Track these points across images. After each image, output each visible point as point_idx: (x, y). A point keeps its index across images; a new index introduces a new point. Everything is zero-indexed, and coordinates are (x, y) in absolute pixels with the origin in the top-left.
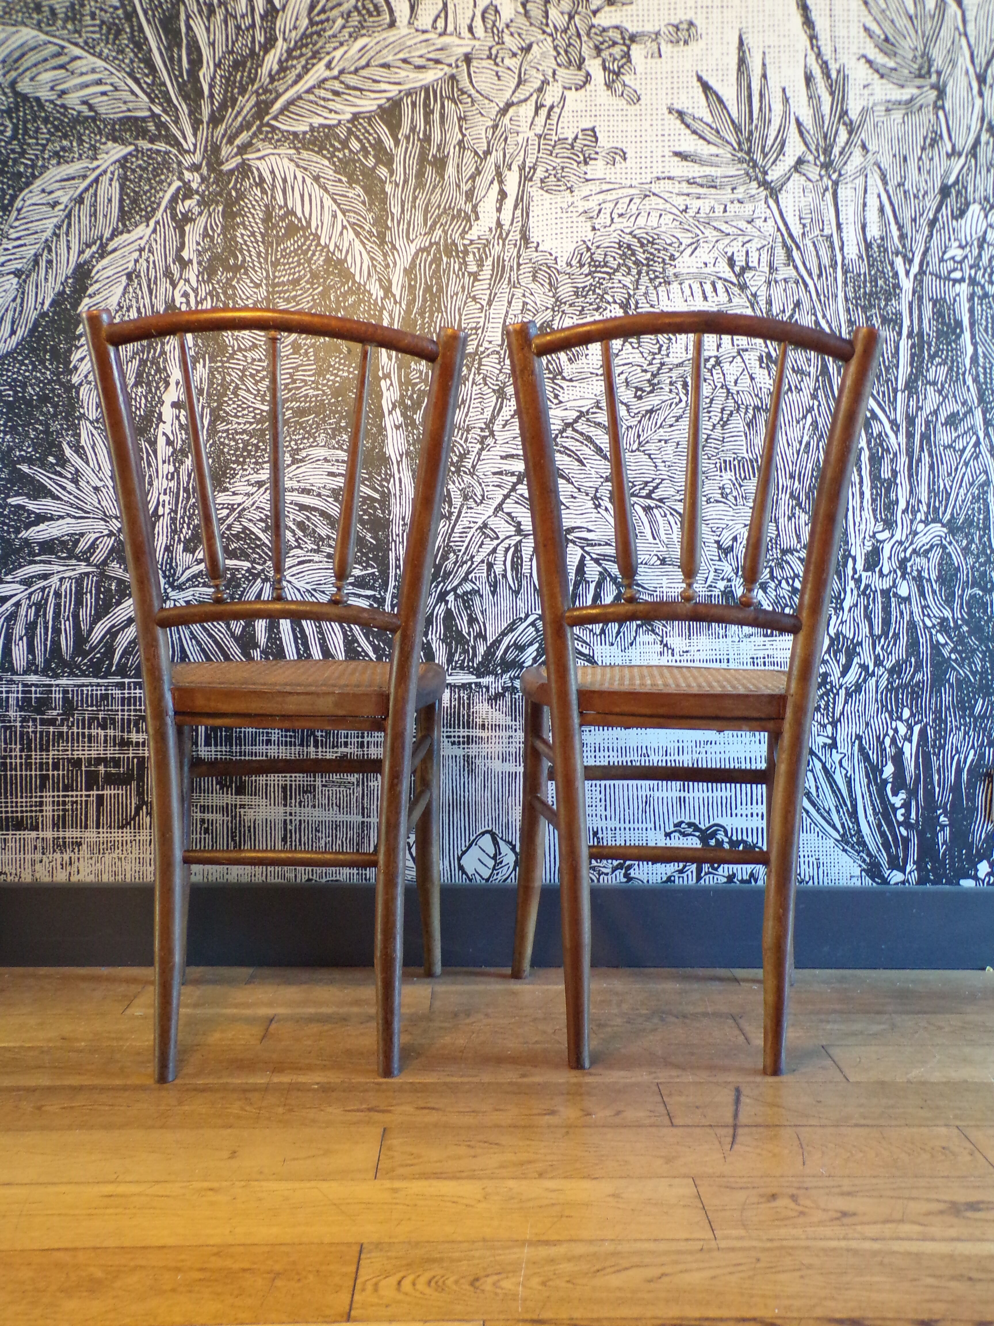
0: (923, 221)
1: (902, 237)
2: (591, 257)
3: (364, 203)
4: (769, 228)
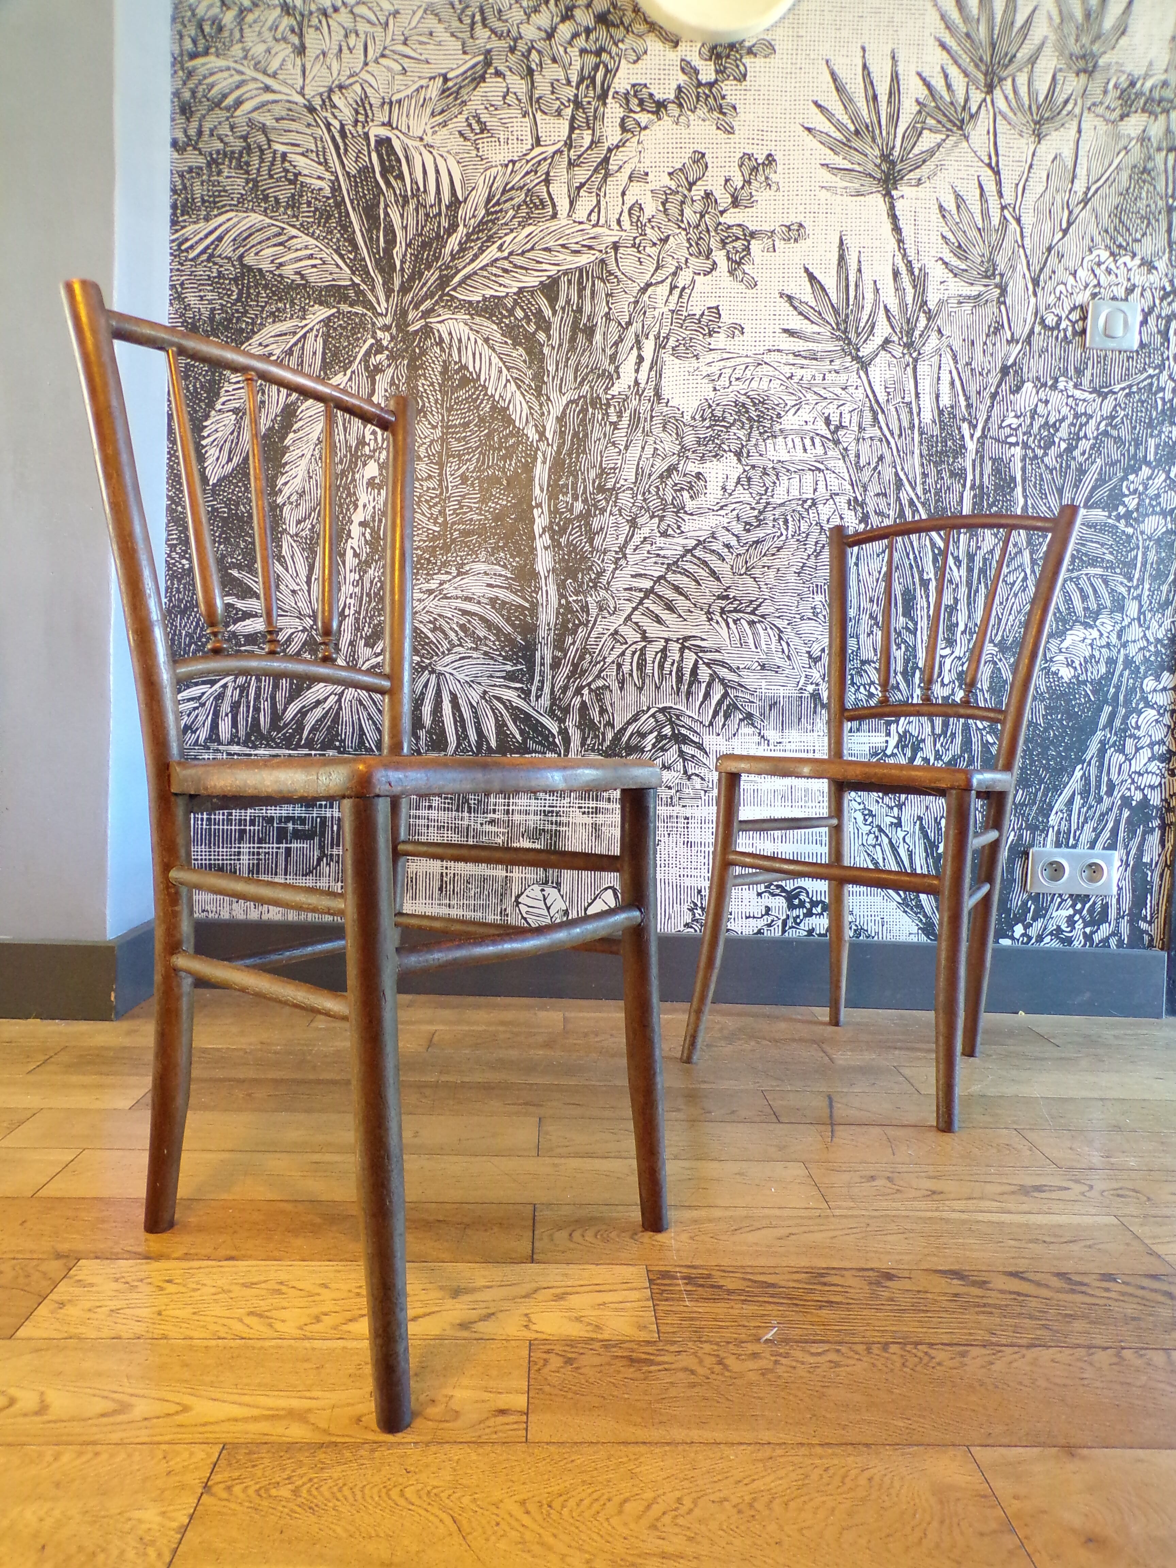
0: (986, 394)
1: (969, 406)
2: (712, 413)
3: (525, 361)
4: (860, 394)
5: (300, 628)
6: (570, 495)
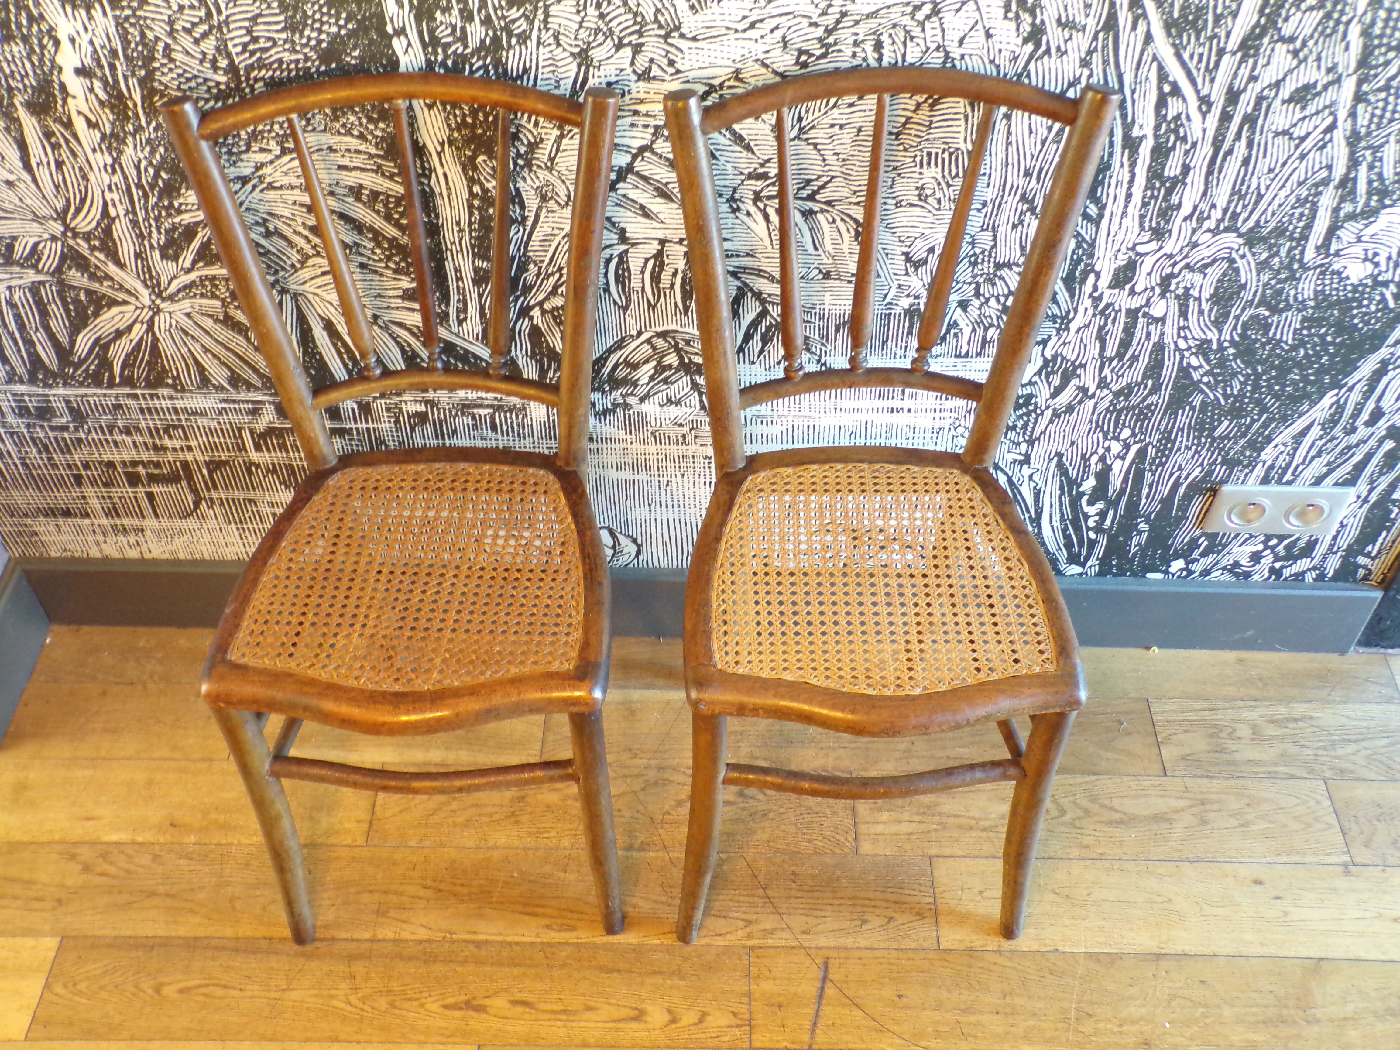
5: (46, 236)
6: (455, 12)
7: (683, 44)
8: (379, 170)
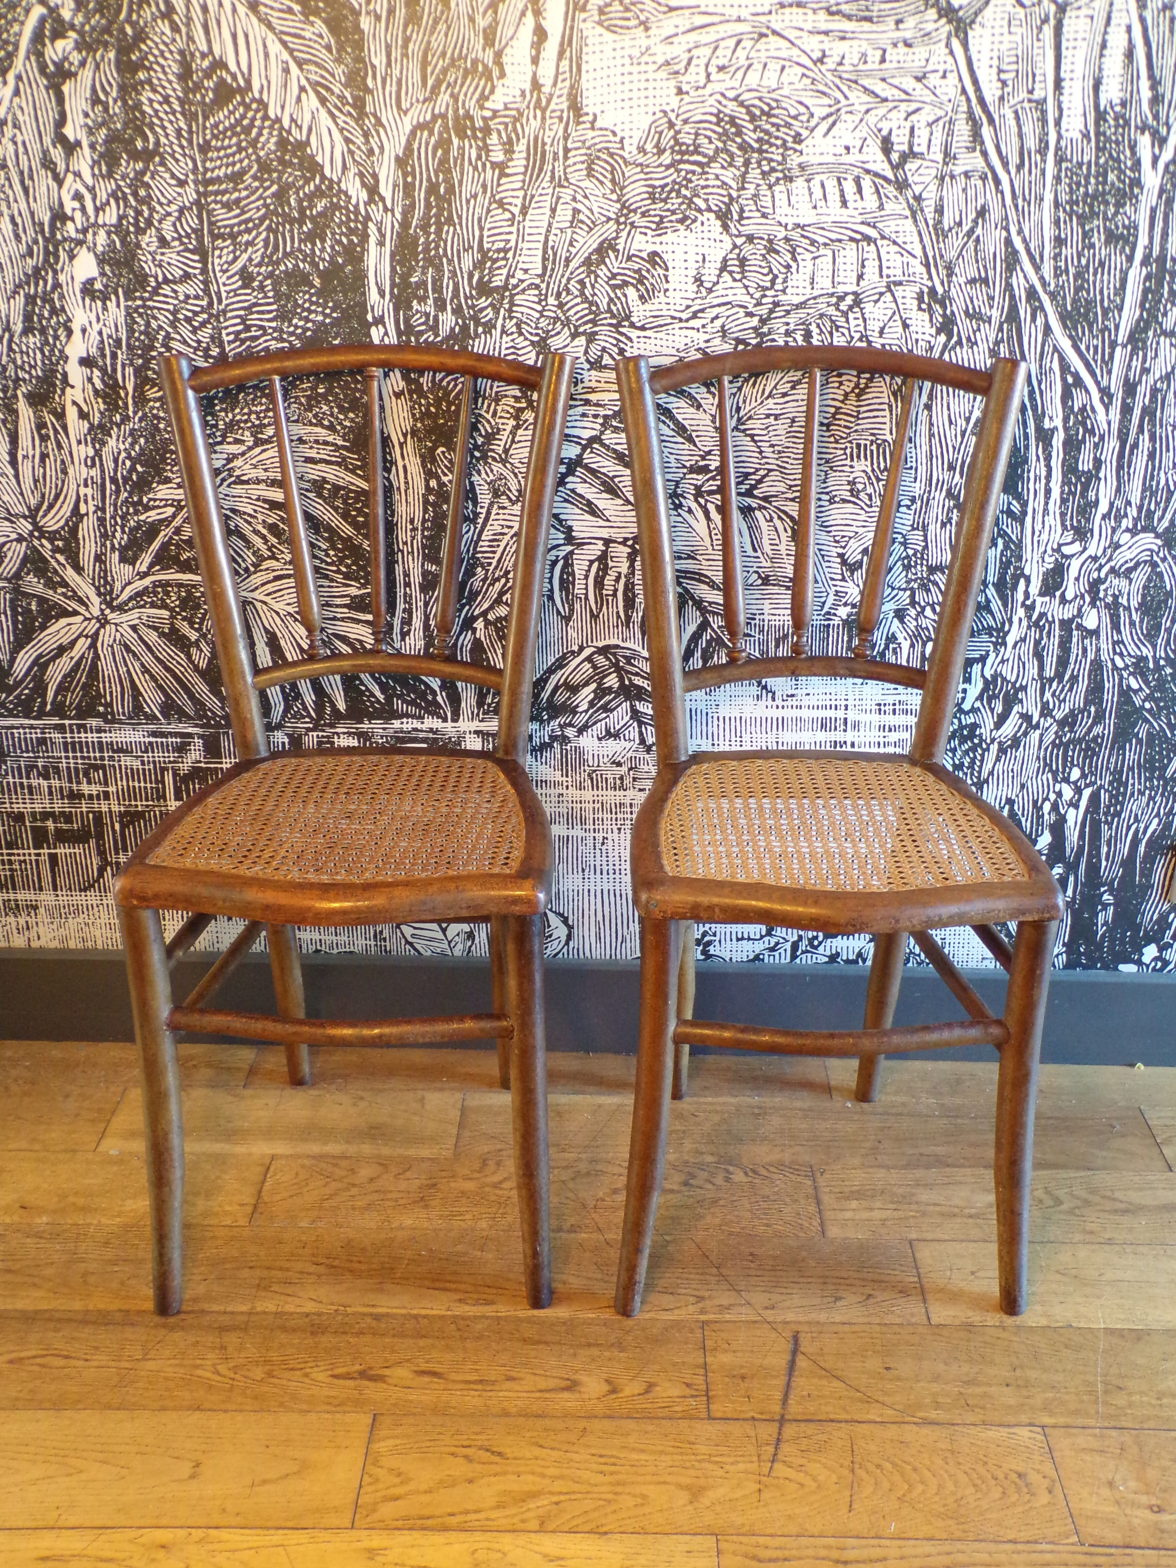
1: (1156, 100)
2: (674, 137)
3: (328, 48)
4: (949, 88)
5: (14, 536)
6: (430, 302)
7: (634, 334)
8: (342, 463)
